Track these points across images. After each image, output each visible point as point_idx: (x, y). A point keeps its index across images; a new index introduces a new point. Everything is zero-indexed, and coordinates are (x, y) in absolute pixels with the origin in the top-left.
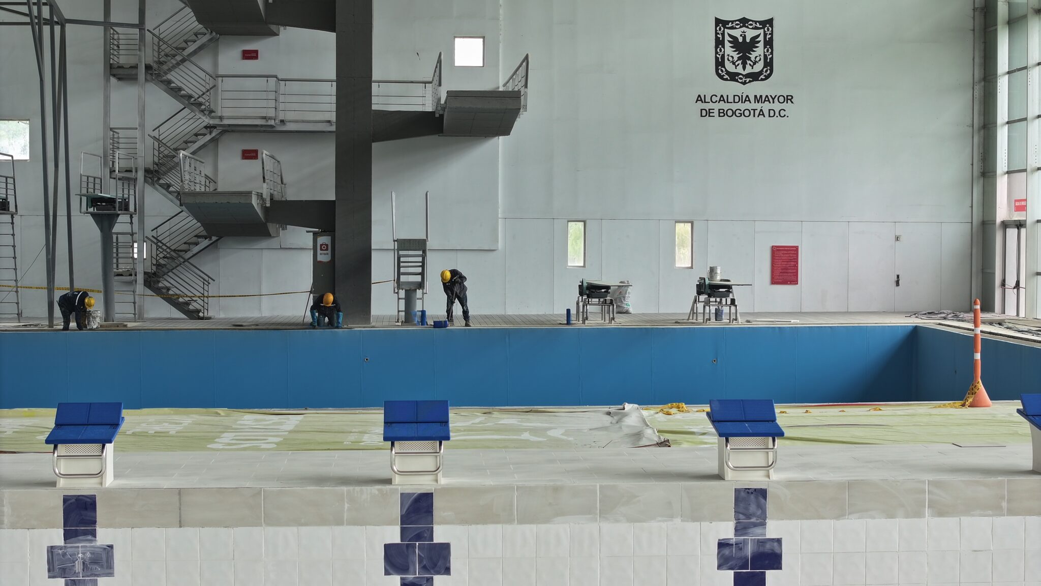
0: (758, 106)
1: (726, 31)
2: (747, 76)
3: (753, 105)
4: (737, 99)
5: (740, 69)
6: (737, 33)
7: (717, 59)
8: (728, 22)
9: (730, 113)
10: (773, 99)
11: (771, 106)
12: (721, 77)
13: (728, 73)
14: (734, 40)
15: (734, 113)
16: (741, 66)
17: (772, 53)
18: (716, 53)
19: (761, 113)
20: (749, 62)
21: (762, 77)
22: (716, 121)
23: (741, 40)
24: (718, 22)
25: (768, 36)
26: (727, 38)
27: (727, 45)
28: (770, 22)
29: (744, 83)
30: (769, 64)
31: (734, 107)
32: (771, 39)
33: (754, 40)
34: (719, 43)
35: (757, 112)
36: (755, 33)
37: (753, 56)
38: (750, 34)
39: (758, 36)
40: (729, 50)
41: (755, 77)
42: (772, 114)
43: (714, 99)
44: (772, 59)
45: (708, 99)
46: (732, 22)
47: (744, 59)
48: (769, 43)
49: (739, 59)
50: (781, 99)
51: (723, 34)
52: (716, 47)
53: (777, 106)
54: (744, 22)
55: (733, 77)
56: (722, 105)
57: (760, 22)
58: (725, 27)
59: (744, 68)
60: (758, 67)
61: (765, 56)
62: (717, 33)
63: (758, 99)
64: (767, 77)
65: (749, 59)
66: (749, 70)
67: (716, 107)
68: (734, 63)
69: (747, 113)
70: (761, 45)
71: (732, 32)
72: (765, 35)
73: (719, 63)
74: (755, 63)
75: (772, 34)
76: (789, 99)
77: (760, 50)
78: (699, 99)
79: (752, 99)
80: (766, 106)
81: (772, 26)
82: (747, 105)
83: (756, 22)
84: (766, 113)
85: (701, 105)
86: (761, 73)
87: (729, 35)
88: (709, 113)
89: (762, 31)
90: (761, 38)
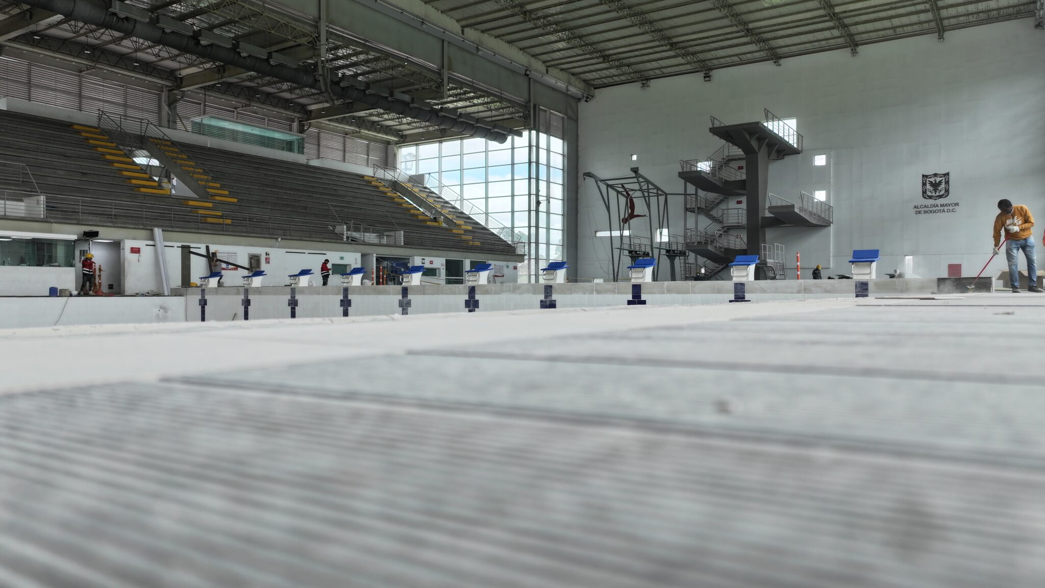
0: (942, 208)
1: (927, 179)
2: (937, 197)
3: (940, 208)
4: (932, 206)
5: (934, 194)
6: (932, 180)
7: (923, 191)
8: (928, 176)
9: (929, 212)
10: (949, 205)
11: (948, 208)
12: (925, 198)
13: (928, 196)
14: (931, 183)
15: (931, 212)
16: (934, 193)
17: (948, 186)
18: (923, 188)
19: (944, 211)
20: (938, 191)
21: (944, 196)
22: (922, 216)
23: (934, 182)
24: (923, 176)
25: (947, 180)
26: (928, 182)
27: (928, 185)
28: (948, 174)
29: (936, 199)
30: (947, 191)
31: (931, 209)
32: (948, 181)
33: (940, 182)
34: (924, 184)
35: (942, 211)
36: (941, 179)
37: (939, 188)
38: (938, 179)
39: (942, 180)
40: (928, 187)
41: (940, 197)
42: (949, 211)
43: (922, 207)
44: (948, 189)
45: (919, 207)
46: (930, 175)
47: (935, 190)
48: (947, 182)
49: (933, 190)
50: (953, 205)
51: (926, 181)
52: (923, 186)
53: (951, 208)
54: (935, 175)
55: (930, 197)
56: (925, 209)
57: (943, 175)
58: (927, 178)
59: (935, 194)
60: (942, 193)
61: (945, 188)
62: (923, 181)
63: (942, 205)
64: (946, 196)
65: (938, 189)
66: (938, 194)
67: (923, 210)
68: (931, 192)
69: (937, 211)
70: (943, 184)
71: (930, 180)
72: (945, 179)
73: (924, 192)
74: (940, 191)
75: (948, 179)
76: (957, 204)
77: (943, 186)
78: (915, 207)
79: (939, 205)
80: (946, 208)
81: (948, 176)
82: (937, 208)
83: (941, 175)
84: (946, 211)
85: (916, 209)
86: (943, 195)
87: (929, 181)
88: (920, 212)
89: (944, 178)
90: (944, 181)
